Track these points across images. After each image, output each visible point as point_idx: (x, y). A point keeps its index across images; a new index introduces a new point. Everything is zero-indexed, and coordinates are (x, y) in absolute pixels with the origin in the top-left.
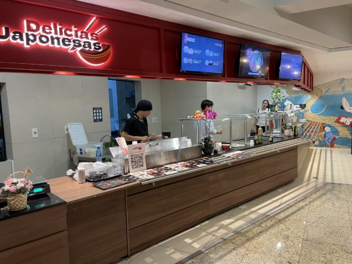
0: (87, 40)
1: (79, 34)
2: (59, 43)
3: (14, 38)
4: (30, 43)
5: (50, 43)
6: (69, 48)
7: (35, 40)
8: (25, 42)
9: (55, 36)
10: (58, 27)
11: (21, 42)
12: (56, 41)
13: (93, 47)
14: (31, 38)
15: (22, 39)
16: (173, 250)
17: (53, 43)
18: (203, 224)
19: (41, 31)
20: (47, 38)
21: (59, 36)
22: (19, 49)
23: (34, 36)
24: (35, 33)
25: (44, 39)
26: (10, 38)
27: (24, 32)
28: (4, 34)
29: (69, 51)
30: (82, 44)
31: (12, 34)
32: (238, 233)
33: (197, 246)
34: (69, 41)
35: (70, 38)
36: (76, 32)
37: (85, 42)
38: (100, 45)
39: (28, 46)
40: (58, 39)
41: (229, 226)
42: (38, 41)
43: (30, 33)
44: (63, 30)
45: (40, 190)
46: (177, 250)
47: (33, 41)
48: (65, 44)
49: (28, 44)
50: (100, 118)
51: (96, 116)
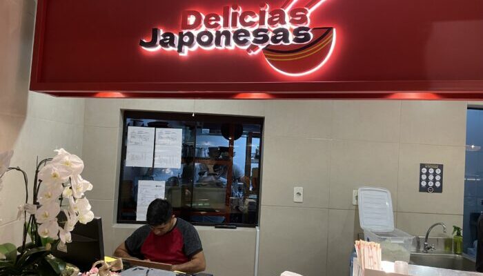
1: (268, 15)
2: (228, 42)
3: (162, 43)
7: (192, 42)
10: (231, 12)
12: (223, 39)
13: (291, 37)
14: (185, 39)
15: (172, 43)
17: (218, 43)
20: (210, 35)
21: (229, 28)
23: (191, 36)
24: (193, 31)
25: (205, 38)
28: (151, 39)
29: (249, 54)
30: (270, 35)
34: (247, 33)
35: (248, 28)
36: (262, 15)
37: (276, 31)
38: (309, 32)
40: (227, 33)
42: (195, 43)
43: (185, 31)
44: (239, 16)
50: (438, 184)
51: (427, 180)
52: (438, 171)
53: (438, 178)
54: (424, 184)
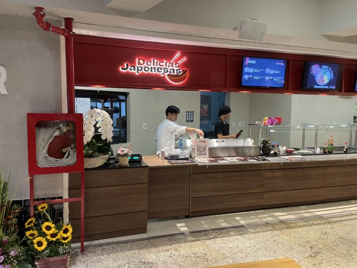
0: (172, 68)
1: (168, 64)
2: (155, 71)
3: (131, 69)
4: (139, 71)
5: (150, 71)
6: (161, 74)
7: (142, 70)
8: (136, 71)
9: (153, 67)
10: (156, 61)
11: (134, 71)
12: (153, 70)
13: (175, 72)
14: (140, 69)
15: (134, 70)
16: (223, 221)
17: (152, 71)
18: (257, 211)
19: (145, 64)
20: (148, 68)
21: (155, 66)
22: (133, 75)
23: (142, 68)
24: (142, 66)
25: (147, 69)
26: (129, 69)
27: (136, 65)
28: (126, 67)
29: (161, 75)
30: (169, 70)
31: (129, 67)
32: (282, 222)
33: (242, 222)
34: (161, 69)
35: (161, 67)
36: (166, 63)
37: (171, 69)
38: (181, 71)
39: (138, 74)
40: (155, 68)
41: (279, 217)
42: (143, 70)
43: (139, 66)
44: (158, 63)
45: (136, 158)
46: (225, 221)
47: (140, 71)
48: (158, 71)
49: (138, 72)
50: (192, 119)
51: (189, 118)
52: (192, 114)
53: (192, 116)
54: (188, 119)
